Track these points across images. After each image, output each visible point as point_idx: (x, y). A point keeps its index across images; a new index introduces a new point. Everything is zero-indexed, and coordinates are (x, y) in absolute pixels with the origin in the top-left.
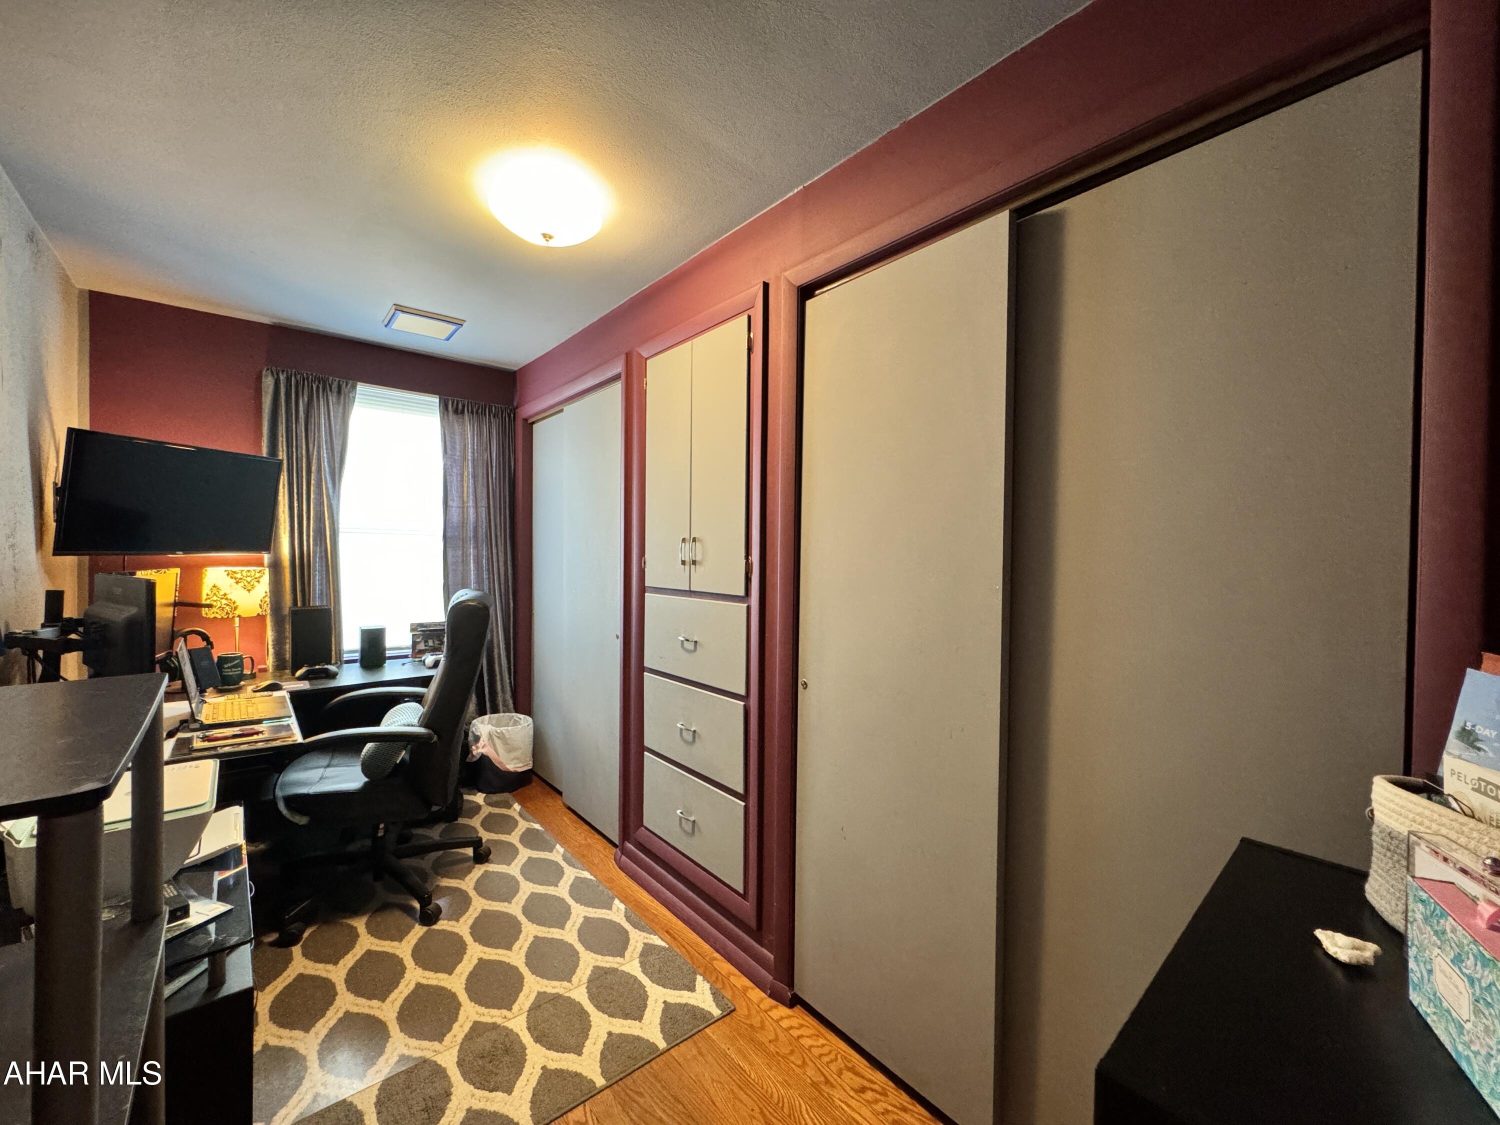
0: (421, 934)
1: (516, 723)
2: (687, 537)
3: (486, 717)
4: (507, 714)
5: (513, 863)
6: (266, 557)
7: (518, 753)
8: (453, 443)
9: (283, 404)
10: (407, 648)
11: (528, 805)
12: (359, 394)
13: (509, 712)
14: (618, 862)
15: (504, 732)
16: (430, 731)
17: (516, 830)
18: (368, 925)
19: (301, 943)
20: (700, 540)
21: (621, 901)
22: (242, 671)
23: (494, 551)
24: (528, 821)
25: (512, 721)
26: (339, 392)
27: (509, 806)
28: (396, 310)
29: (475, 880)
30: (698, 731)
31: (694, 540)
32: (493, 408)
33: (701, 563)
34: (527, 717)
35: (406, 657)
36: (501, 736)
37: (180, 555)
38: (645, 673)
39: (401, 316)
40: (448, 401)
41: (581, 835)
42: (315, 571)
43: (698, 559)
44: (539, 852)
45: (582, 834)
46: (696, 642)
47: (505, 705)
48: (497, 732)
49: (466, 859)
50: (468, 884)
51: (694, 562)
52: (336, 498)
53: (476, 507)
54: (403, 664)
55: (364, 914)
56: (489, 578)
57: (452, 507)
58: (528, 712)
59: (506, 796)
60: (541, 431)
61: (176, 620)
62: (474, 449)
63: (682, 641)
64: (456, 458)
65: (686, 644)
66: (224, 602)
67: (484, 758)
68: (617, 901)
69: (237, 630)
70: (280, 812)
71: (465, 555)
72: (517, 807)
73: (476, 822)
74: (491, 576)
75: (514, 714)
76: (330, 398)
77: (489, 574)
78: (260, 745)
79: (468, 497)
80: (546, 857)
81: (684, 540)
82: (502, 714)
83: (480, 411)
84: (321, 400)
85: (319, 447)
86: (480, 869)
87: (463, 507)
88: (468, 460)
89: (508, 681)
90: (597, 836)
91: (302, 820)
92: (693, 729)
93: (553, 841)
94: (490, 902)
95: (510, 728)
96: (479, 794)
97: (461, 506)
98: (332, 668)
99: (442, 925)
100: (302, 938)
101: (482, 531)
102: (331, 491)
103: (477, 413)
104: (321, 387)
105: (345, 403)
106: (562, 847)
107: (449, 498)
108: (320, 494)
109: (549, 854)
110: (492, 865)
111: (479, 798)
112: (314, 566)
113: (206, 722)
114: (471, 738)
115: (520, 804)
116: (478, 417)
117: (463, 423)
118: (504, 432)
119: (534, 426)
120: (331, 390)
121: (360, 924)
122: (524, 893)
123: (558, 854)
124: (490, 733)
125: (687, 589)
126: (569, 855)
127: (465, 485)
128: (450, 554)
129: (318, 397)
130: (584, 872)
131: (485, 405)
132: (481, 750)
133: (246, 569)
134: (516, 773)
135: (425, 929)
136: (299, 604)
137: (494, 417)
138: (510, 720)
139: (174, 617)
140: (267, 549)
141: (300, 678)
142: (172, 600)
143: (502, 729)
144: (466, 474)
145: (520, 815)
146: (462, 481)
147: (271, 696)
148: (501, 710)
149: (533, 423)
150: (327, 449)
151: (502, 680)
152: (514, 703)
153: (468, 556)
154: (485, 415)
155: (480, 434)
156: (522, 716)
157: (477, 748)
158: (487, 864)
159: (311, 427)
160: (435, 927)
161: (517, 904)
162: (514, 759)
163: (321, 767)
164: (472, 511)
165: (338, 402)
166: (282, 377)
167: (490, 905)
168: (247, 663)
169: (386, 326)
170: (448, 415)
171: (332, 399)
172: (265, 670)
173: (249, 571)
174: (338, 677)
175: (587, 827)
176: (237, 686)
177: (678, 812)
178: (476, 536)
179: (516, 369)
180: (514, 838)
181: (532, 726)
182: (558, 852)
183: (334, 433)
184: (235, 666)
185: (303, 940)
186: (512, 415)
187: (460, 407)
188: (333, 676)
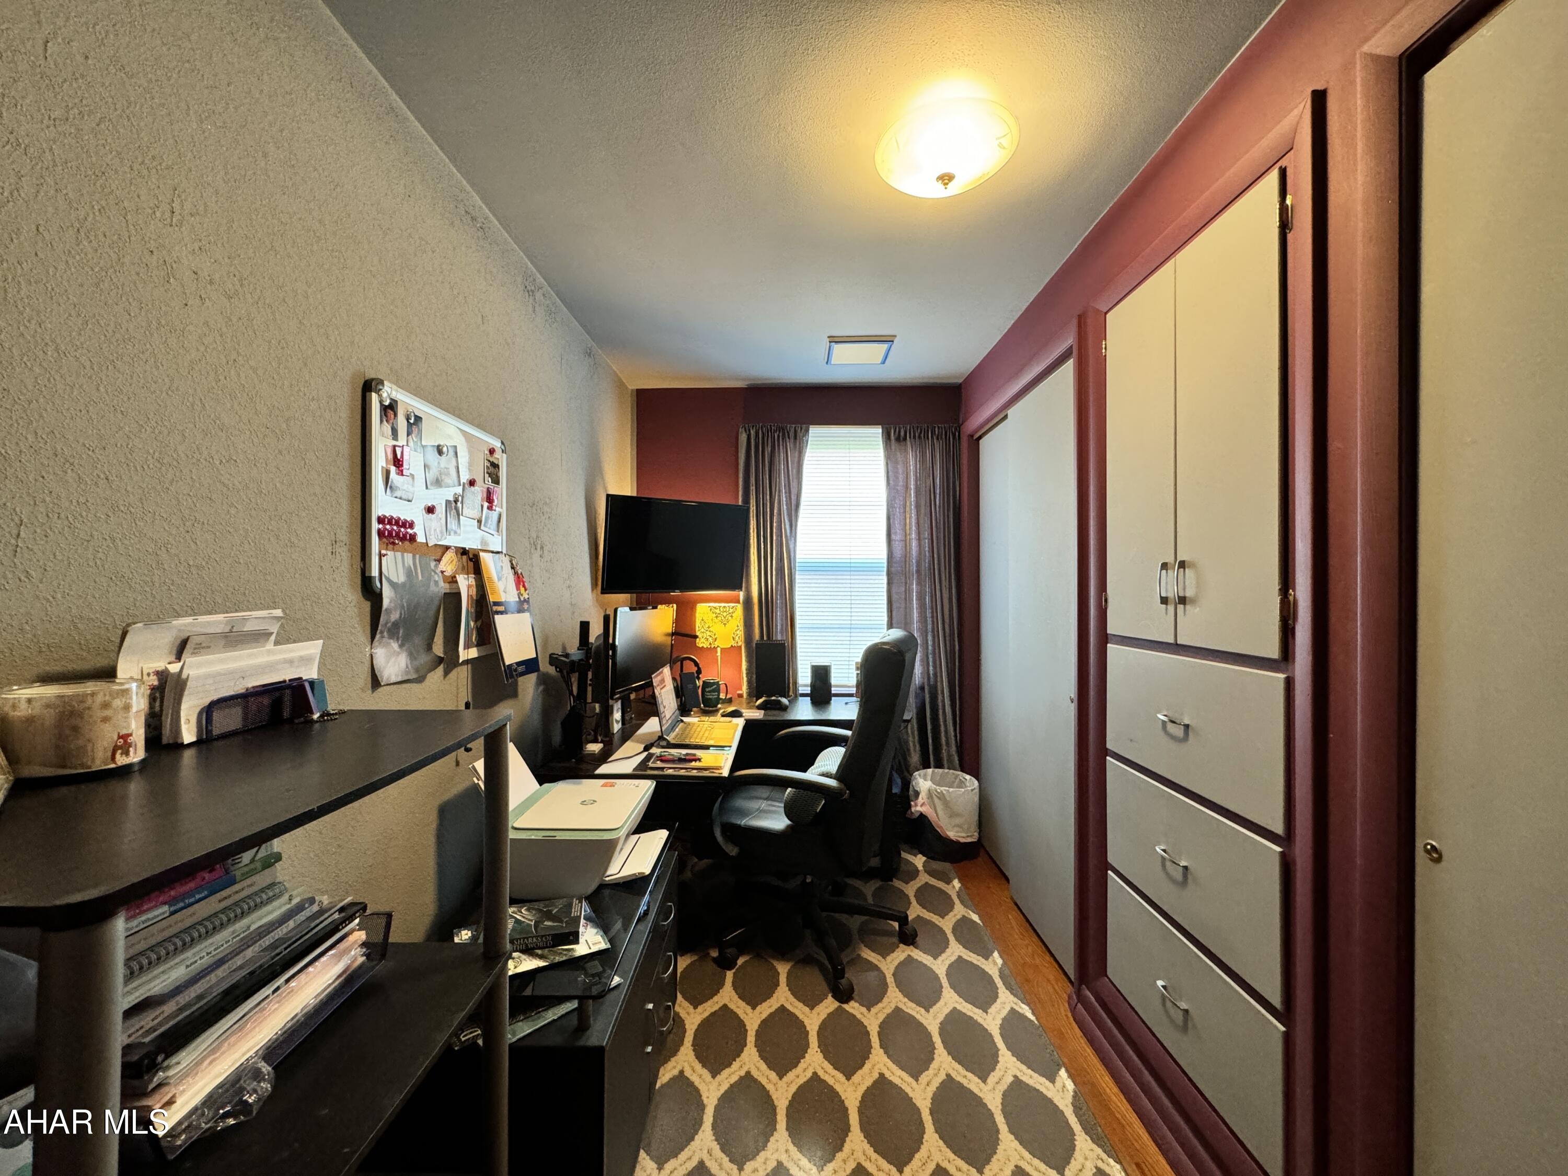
0: (831, 1009)
1: (962, 784)
2: (1170, 559)
3: (930, 771)
4: (951, 771)
5: (940, 958)
6: (741, 595)
7: (958, 821)
8: (896, 473)
9: (753, 455)
10: (852, 687)
11: (969, 885)
12: (812, 437)
13: (954, 769)
14: (1073, 1010)
15: (944, 792)
16: (843, 786)
17: (951, 914)
18: (789, 975)
19: (734, 971)
20: (1193, 565)
21: (1071, 1076)
22: (719, 695)
23: (938, 587)
24: (965, 906)
25: (958, 780)
26: (795, 438)
27: (948, 882)
28: (830, 342)
29: (896, 963)
30: (1192, 868)
31: (1182, 565)
32: (936, 429)
33: (1193, 601)
34: (973, 779)
35: (850, 695)
36: (941, 796)
37: (677, 593)
38: (1108, 758)
39: (837, 348)
40: (891, 428)
41: (1027, 948)
42: (777, 608)
43: (1189, 593)
44: (971, 954)
45: (1030, 948)
46: (1187, 727)
47: (950, 761)
48: (936, 791)
49: (889, 933)
50: (888, 965)
51: (1183, 600)
52: (793, 539)
53: (919, 540)
54: (846, 703)
55: (788, 960)
56: (932, 617)
57: (895, 541)
58: (976, 773)
59: (946, 866)
60: (988, 446)
61: (674, 648)
62: (916, 476)
63: (1164, 722)
64: (899, 488)
65: (1171, 727)
66: (708, 633)
67: (922, 816)
68: (1063, 1073)
69: (719, 658)
70: (715, 838)
71: (908, 592)
72: (956, 884)
73: (911, 889)
74: (935, 614)
75: (960, 773)
76: (788, 444)
77: (932, 612)
78: (694, 773)
79: (910, 529)
80: (979, 963)
81: (1165, 566)
82: (946, 771)
83: (922, 435)
84: (781, 447)
85: (779, 491)
86: (903, 951)
87: (906, 541)
88: (911, 489)
89: (953, 734)
90: (1048, 957)
91: (733, 851)
92: (1183, 863)
93: (990, 945)
94: (906, 1000)
95: (951, 790)
96: (920, 856)
97: (904, 538)
98: (785, 701)
99: (853, 1007)
100: (736, 964)
101: (926, 564)
102: (788, 531)
103: (920, 437)
104: (781, 435)
105: (800, 448)
106: (1001, 957)
107: (893, 531)
108: (780, 535)
109: (983, 960)
110: (917, 951)
111: (919, 861)
112: (776, 603)
113: (673, 742)
114: (911, 792)
115: (960, 881)
116: (918, 443)
117: (906, 451)
118: (948, 452)
119: (981, 441)
120: (789, 438)
121: (783, 969)
122: (946, 1004)
123: (993, 965)
124: (929, 790)
125: (1171, 641)
126: (1007, 972)
127: (908, 516)
128: (894, 590)
129: (779, 445)
130: (1023, 1006)
131: (928, 427)
132: (919, 808)
133: (723, 605)
134: (958, 843)
135: (837, 1004)
136: (765, 638)
137: (938, 439)
138: (956, 779)
139: (672, 645)
140: (740, 588)
141: (759, 708)
142: (670, 631)
143: (942, 788)
144: (908, 504)
145: (959, 896)
146: (905, 512)
147: (730, 722)
148: (946, 766)
149: (980, 437)
150: (786, 493)
151: (946, 731)
152: (961, 760)
153: (911, 591)
154: (928, 438)
155: (923, 461)
156: (968, 777)
157: (916, 805)
158: (912, 947)
159: (774, 474)
160: (845, 1006)
161: (935, 1017)
162: (954, 826)
163: (761, 798)
164: (914, 544)
165: (795, 447)
166: (753, 432)
167: (905, 1004)
168: (723, 687)
169: (827, 363)
170: (890, 446)
171: (790, 445)
172: (740, 696)
173: (724, 607)
174: (788, 710)
175: (1035, 939)
176: (714, 709)
177: (1160, 983)
178: (918, 571)
179: (961, 381)
180: (947, 924)
181: (977, 790)
182: (995, 963)
183: (791, 478)
184: (713, 691)
185: (737, 966)
186: (957, 434)
187: (902, 434)
188: (784, 709)
